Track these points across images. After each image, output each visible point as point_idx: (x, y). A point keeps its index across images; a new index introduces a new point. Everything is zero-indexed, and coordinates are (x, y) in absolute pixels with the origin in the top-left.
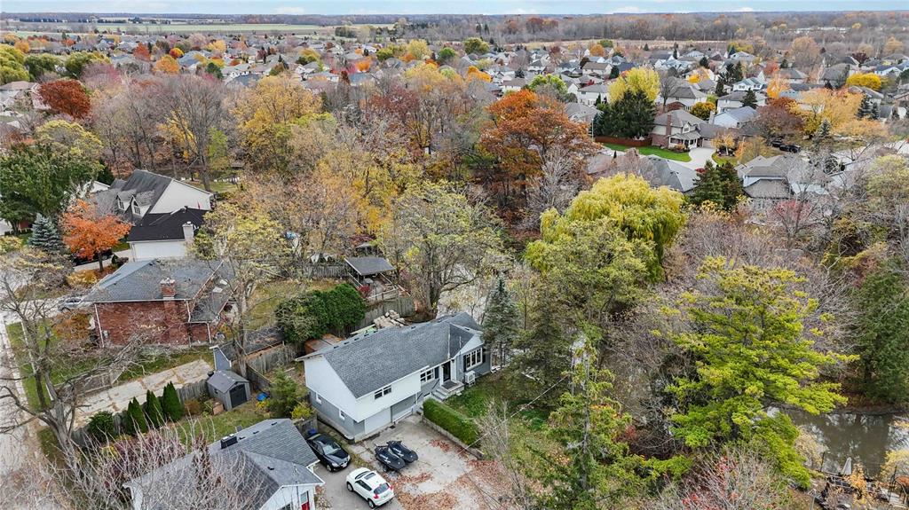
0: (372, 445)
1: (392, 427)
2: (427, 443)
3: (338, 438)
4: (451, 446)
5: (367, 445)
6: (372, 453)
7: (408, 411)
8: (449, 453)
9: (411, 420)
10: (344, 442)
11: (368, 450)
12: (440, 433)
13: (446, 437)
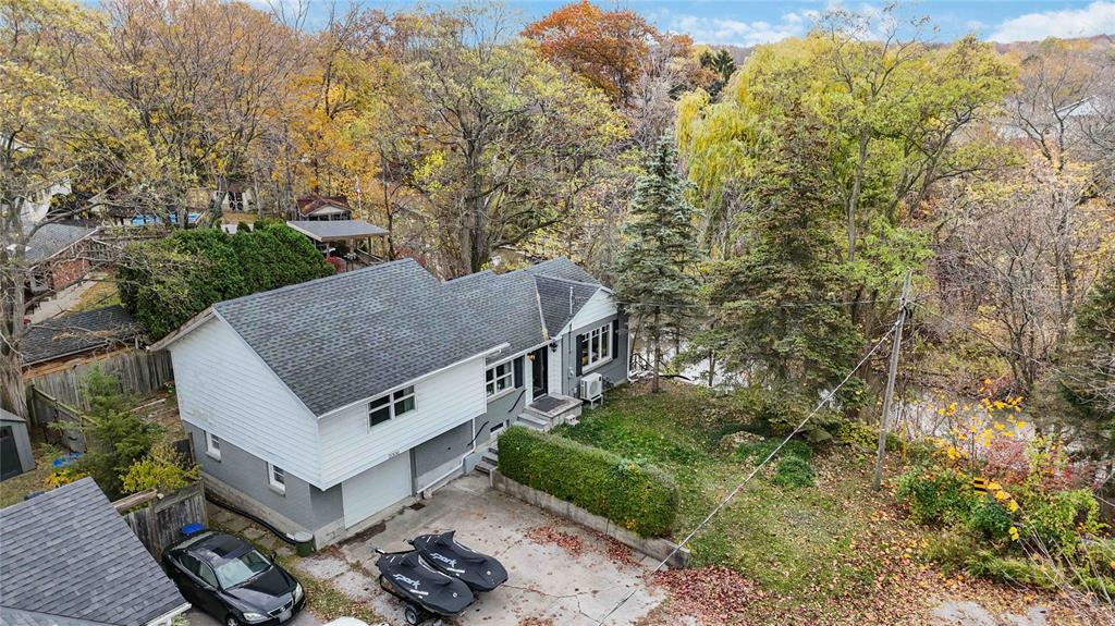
0: (366, 556)
1: (417, 507)
2: (519, 536)
3: (269, 542)
4: (587, 541)
5: (351, 554)
6: (367, 573)
7: (454, 466)
8: (586, 559)
9: (462, 486)
10: (284, 551)
11: (356, 567)
12: (547, 511)
13: (566, 519)
